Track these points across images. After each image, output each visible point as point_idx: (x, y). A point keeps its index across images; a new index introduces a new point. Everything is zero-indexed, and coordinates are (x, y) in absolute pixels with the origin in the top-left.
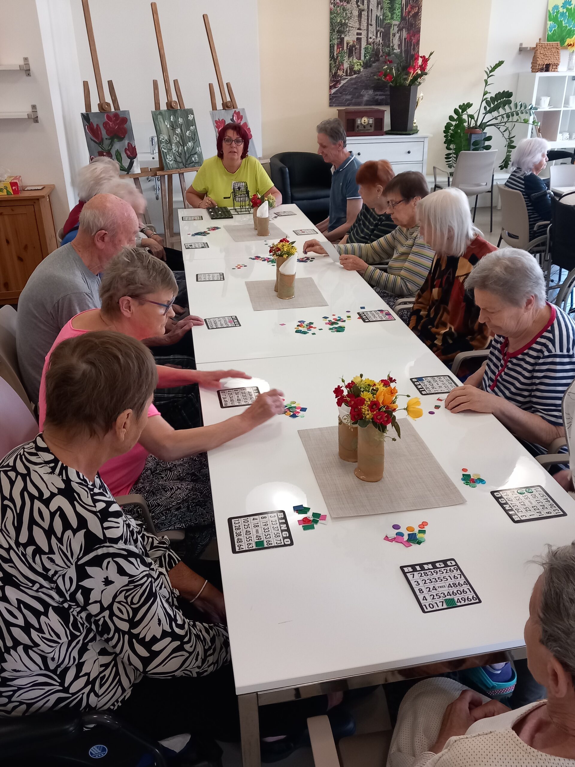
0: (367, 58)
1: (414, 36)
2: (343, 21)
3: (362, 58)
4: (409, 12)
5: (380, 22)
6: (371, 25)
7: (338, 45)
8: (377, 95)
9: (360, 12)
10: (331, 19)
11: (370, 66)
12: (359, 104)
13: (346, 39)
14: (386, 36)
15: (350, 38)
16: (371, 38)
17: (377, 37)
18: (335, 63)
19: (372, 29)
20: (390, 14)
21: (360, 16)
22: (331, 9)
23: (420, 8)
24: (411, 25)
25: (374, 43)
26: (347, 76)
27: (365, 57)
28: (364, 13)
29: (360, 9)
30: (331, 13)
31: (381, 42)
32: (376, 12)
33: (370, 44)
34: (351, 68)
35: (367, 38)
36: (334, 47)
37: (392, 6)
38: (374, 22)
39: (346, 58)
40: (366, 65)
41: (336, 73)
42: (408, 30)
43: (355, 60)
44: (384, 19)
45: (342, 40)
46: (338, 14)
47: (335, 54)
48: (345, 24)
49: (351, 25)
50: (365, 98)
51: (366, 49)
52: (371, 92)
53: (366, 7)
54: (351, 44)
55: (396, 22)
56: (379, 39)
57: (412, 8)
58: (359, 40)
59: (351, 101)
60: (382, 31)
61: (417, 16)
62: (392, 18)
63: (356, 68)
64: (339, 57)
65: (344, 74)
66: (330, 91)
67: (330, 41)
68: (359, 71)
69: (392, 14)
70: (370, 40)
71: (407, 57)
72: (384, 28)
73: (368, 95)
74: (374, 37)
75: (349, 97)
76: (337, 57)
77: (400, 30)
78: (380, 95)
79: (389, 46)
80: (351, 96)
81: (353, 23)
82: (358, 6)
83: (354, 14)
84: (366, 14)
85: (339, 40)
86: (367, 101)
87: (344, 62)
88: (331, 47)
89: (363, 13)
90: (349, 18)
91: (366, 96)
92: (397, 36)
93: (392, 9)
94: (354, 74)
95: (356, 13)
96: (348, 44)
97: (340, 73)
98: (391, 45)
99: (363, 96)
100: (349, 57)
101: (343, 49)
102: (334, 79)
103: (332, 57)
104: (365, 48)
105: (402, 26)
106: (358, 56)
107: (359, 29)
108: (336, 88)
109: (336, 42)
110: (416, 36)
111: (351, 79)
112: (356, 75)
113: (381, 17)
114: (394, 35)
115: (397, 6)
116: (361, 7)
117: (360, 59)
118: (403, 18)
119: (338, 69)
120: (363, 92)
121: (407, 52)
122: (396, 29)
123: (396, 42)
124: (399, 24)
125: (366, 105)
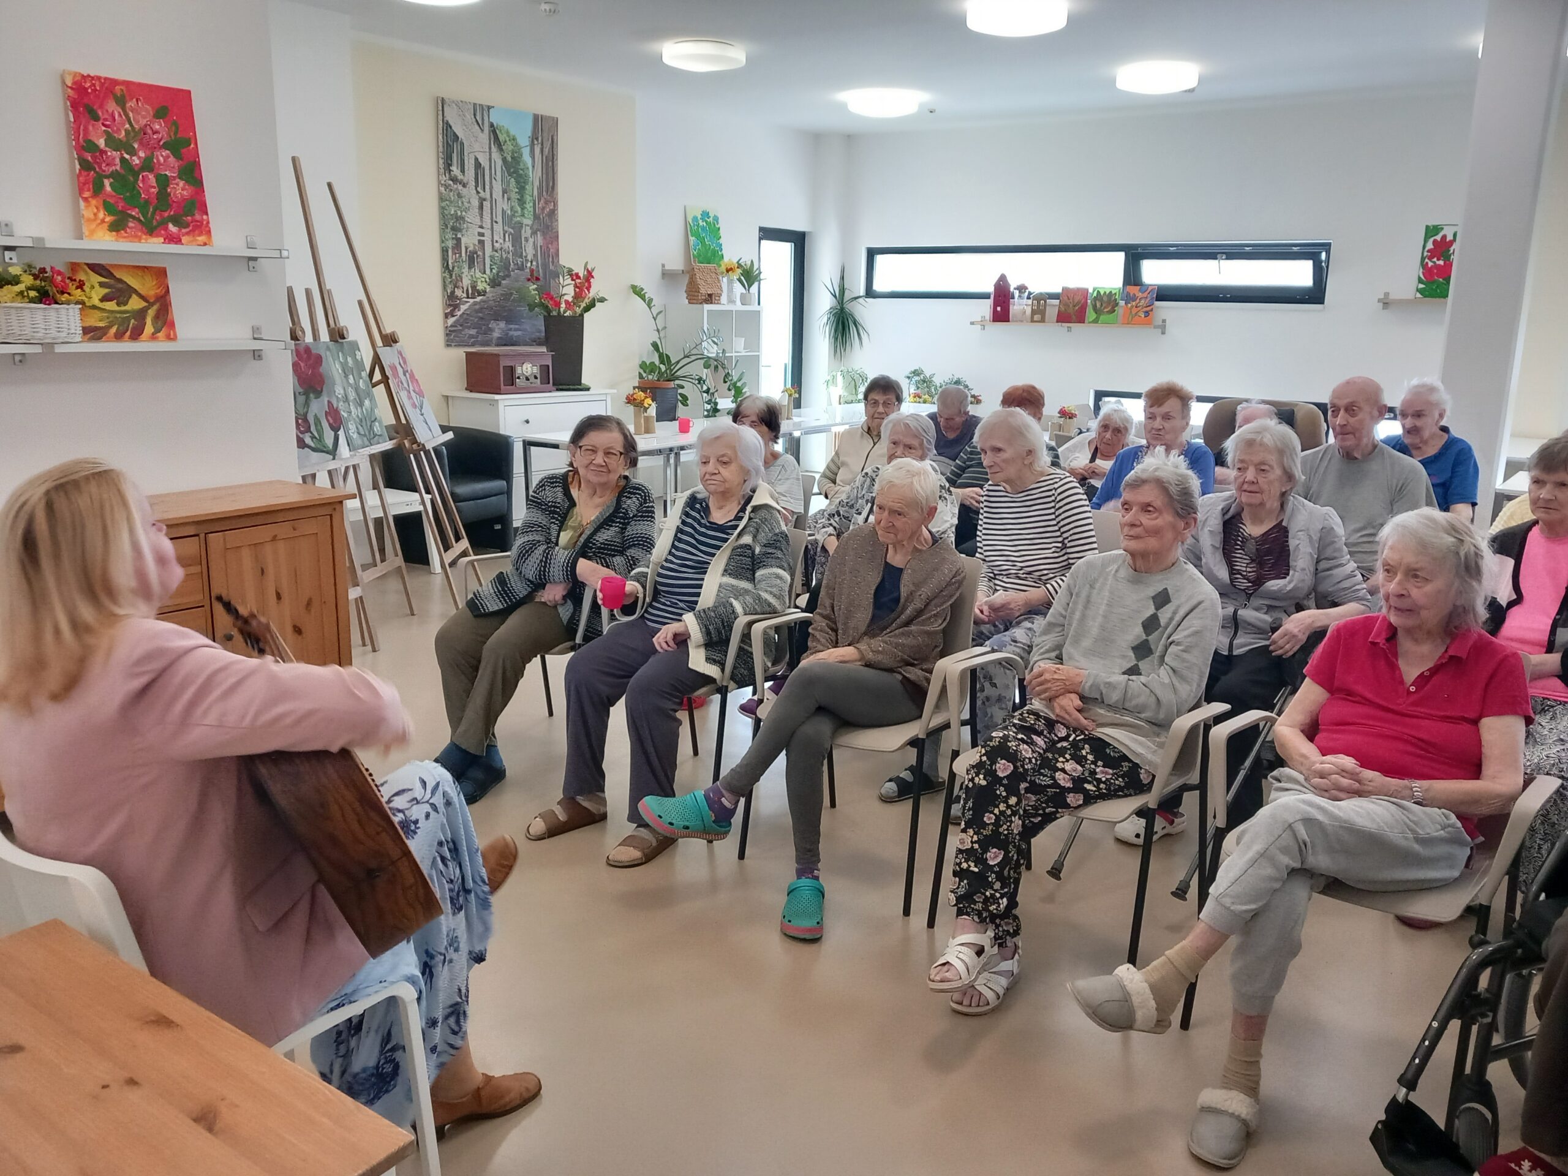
0: (494, 271)
1: (552, 244)
2: (459, 214)
3: (488, 271)
4: (543, 209)
5: (508, 219)
6: (496, 222)
7: (453, 248)
8: (511, 329)
9: (482, 200)
10: (442, 209)
11: (499, 284)
12: (487, 344)
13: (464, 240)
14: (517, 239)
15: (469, 240)
16: (497, 242)
17: (504, 240)
18: (451, 276)
19: (499, 228)
20: (519, 209)
21: (481, 207)
22: (440, 193)
23: (555, 205)
24: (547, 227)
25: (501, 249)
26: (468, 297)
27: (491, 270)
28: (487, 204)
29: (480, 198)
30: (441, 199)
31: (511, 248)
32: (502, 205)
33: (496, 251)
34: (474, 287)
35: (492, 241)
36: (447, 251)
37: (522, 196)
38: (500, 219)
39: (466, 270)
40: (494, 283)
41: (453, 292)
42: (544, 234)
43: (478, 274)
44: (513, 215)
45: (459, 240)
46: (451, 202)
47: (450, 263)
48: (462, 218)
49: (469, 220)
50: (496, 334)
51: (492, 257)
52: (502, 324)
53: (488, 196)
54: (471, 248)
55: (528, 221)
56: (508, 245)
57: (546, 202)
58: (482, 243)
59: (477, 338)
60: (510, 234)
61: (553, 213)
62: (523, 215)
63: (481, 286)
64: (456, 268)
65: (465, 295)
66: (445, 322)
67: (443, 242)
68: (485, 292)
69: (523, 209)
70: (497, 245)
71: (545, 275)
72: (512, 228)
73: (498, 329)
74: (502, 241)
75: (473, 332)
76: (453, 268)
77: (534, 233)
78: (516, 330)
79: (521, 256)
80: (476, 330)
81: (472, 217)
82: (478, 192)
83: (472, 203)
84: (489, 206)
85: (455, 242)
86: (499, 338)
87: (464, 276)
88: (444, 251)
89: (484, 203)
90: (467, 210)
91: (496, 330)
92: (531, 240)
93: (522, 202)
94: (479, 295)
95: (475, 203)
96: (466, 248)
97: (458, 293)
98: (524, 254)
99: (491, 330)
100: (470, 268)
101: (461, 256)
102: (452, 302)
103: (446, 267)
104: (490, 256)
105: (535, 227)
106: (482, 267)
107: (481, 227)
108: (454, 316)
109: (450, 244)
110: (555, 243)
111: (475, 304)
112: (481, 298)
113: (509, 212)
114: (527, 240)
115: (528, 198)
116: (482, 194)
117: (485, 273)
118: (536, 217)
119: (456, 286)
120: (492, 325)
121: (545, 266)
122: (529, 231)
123: (529, 251)
124: (532, 225)
125: (497, 345)
